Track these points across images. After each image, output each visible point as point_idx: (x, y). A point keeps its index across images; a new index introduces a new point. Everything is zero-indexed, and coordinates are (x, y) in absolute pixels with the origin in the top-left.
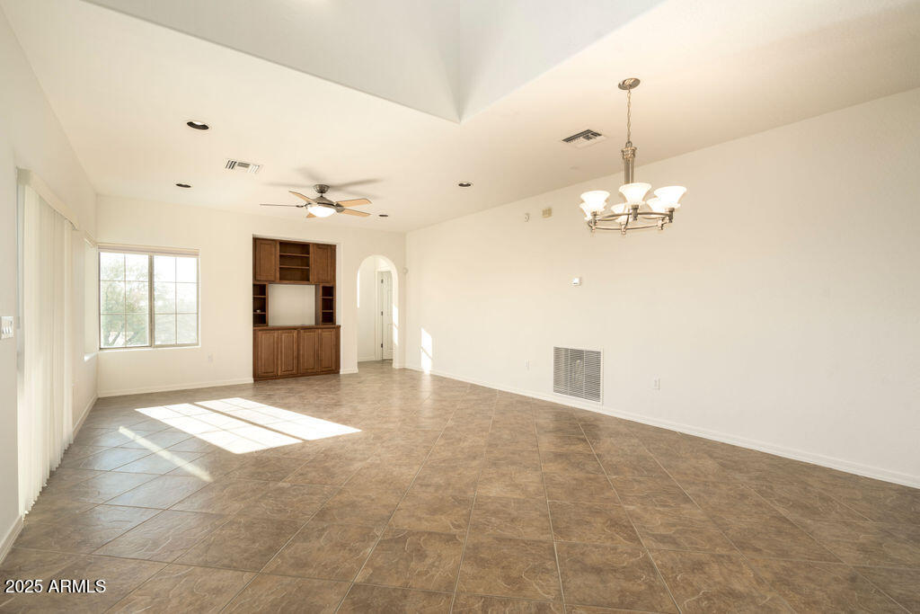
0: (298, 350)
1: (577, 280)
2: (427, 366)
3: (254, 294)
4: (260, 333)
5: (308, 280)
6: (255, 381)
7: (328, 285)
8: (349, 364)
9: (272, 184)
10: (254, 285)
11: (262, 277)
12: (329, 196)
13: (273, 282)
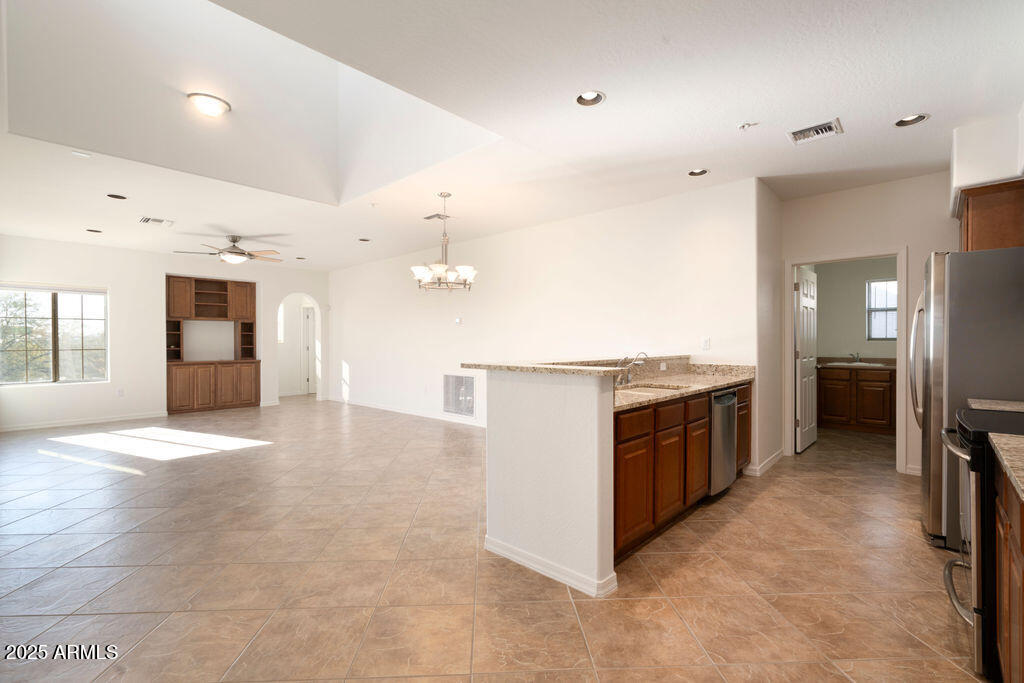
0: (216, 385)
1: (458, 320)
2: (346, 395)
3: (167, 330)
4: (174, 368)
5: (226, 317)
6: (169, 414)
7: (246, 321)
8: (268, 396)
9: (185, 233)
10: (168, 322)
11: (176, 315)
12: (241, 245)
13: (188, 318)
